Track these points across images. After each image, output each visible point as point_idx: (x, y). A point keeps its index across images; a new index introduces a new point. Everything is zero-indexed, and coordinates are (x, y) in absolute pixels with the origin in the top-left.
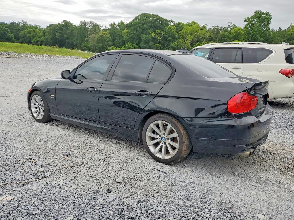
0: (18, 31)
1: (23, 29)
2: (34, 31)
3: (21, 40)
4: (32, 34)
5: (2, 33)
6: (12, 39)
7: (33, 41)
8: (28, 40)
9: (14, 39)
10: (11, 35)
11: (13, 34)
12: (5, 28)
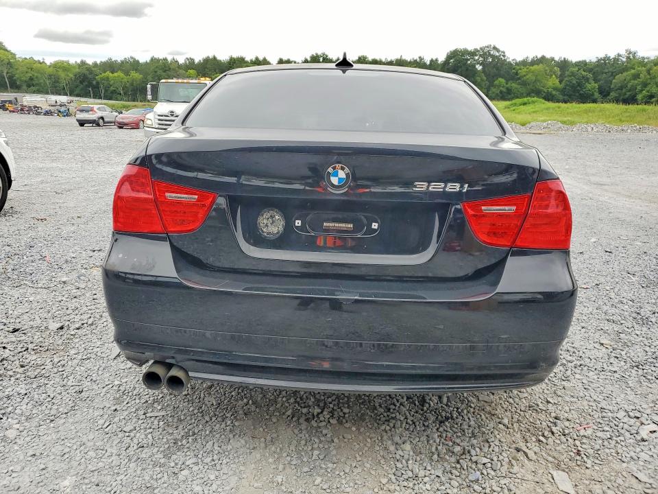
0: (612, 75)
1: (624, 69)
2: (648, 72)
3: (613, 94)
4: (641, 80)
5: (574, 84)
6: (593, 95)
7: (639, 97)
8: (628, 93)
9: (597, 95)
10: (592, 86)
11: (596, 85)
12: (583, 73)
